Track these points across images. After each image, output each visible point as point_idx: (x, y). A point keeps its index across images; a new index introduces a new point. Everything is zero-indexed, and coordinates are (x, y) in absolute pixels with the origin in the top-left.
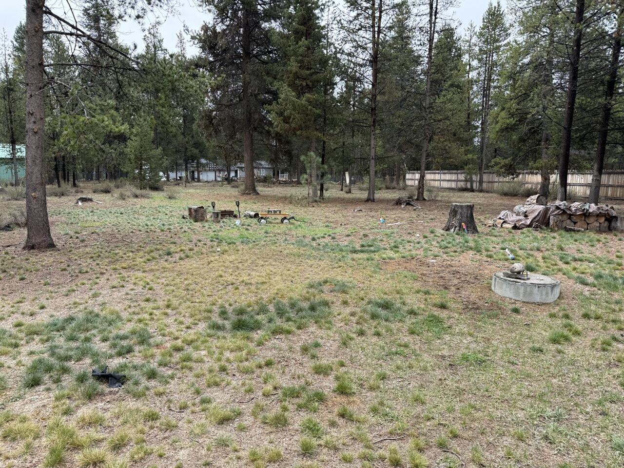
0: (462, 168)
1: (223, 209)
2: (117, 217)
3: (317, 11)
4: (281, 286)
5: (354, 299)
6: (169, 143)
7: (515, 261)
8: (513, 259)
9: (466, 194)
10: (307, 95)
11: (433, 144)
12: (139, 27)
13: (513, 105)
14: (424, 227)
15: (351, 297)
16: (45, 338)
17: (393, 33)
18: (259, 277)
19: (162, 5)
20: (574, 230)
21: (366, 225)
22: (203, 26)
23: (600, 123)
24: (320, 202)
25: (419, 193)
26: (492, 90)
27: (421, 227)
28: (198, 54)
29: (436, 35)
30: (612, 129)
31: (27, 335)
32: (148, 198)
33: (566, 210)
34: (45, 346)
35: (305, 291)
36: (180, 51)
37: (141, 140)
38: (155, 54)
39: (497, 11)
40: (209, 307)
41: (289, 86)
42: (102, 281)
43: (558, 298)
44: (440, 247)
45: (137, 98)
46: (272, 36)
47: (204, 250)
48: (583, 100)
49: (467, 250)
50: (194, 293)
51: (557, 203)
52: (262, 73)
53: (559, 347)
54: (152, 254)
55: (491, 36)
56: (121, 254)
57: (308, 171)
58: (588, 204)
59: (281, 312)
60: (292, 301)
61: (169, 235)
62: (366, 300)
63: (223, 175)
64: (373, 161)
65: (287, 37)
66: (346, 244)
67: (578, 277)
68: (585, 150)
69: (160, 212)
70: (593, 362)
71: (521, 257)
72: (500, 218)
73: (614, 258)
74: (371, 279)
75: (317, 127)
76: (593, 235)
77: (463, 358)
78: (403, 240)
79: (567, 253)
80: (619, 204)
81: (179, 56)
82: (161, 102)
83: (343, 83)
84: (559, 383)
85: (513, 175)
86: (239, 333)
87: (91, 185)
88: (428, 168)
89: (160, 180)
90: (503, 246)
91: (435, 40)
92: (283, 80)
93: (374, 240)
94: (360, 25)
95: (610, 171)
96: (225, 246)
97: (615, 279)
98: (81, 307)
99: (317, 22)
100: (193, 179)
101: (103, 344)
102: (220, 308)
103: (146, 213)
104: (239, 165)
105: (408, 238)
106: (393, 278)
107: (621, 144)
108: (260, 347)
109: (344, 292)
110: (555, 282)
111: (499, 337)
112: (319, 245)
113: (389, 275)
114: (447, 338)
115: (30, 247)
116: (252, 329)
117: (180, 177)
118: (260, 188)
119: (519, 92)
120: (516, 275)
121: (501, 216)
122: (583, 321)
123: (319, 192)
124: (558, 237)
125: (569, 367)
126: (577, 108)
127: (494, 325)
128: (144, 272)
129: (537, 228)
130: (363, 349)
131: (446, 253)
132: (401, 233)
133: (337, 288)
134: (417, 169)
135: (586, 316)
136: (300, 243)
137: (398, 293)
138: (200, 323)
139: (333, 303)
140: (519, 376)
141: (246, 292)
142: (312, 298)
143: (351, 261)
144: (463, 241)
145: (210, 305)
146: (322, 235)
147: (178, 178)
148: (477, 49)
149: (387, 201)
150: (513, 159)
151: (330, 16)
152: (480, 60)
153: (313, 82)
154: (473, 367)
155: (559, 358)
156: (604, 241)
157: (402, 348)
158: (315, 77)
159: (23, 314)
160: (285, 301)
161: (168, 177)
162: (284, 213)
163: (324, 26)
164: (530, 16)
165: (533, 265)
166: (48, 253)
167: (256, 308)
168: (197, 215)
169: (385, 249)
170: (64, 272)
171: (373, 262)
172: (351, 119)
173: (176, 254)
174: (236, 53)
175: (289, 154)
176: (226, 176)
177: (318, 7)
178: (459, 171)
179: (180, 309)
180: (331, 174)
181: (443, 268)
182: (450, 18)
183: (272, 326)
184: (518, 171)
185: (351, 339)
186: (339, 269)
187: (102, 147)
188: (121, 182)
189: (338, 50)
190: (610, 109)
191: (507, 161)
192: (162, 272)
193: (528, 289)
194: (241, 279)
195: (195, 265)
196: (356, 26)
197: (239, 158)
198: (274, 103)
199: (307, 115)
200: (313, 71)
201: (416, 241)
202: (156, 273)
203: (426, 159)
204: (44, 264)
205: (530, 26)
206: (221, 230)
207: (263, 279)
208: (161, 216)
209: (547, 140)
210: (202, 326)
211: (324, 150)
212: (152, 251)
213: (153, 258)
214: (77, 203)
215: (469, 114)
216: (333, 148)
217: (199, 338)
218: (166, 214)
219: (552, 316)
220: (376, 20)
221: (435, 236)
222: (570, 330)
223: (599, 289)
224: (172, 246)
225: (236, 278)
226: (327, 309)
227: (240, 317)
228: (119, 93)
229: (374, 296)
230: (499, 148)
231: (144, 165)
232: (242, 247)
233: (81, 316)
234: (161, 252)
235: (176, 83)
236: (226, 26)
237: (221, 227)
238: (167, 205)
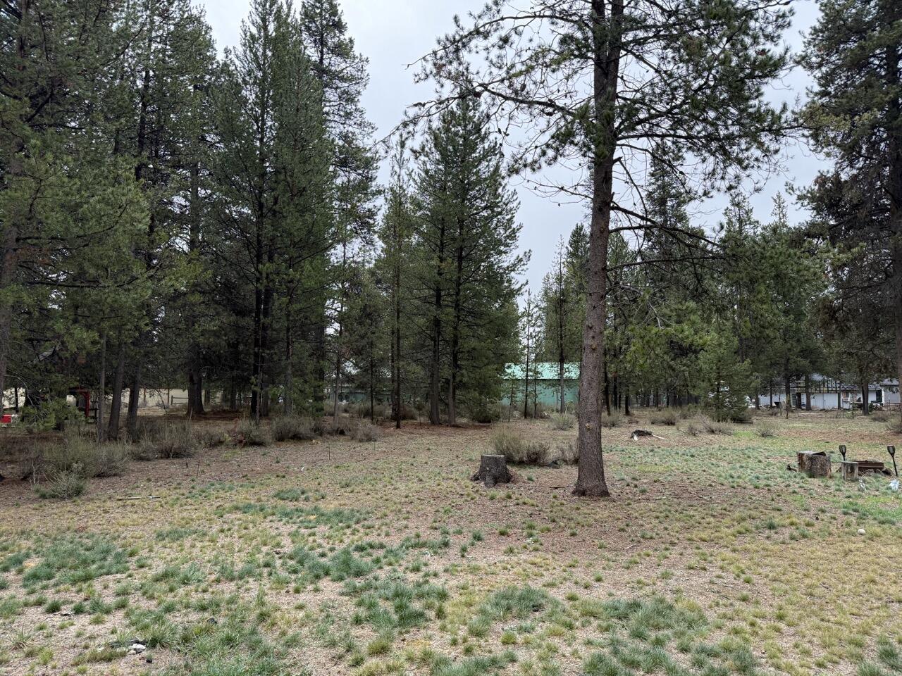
1: (861, 459)
2: (686, 461)
6: (760, 352)
16: (604, 624)
19: (761, 165)
22: (818, 177)
28: (809, 219)
31: (583, 615)
32: (730, 434)
34: (605, 636)
36: (777, 219)
38: (741, 230)
40: (857, 637)
42: (674, 554)
47: (833, 529)
50: (824, 603)
54: (744, 524)
56: (697, 517)
61: (769, 496)
63: (853, 398)
69: (749, 457)
81: (777, 226)
82: (759, 296)
87: (648, 413)
89: (747, 407)
96: (873, 525)
98: (648, 590)
100: (799, 405)
101: (682, 656)
102: (879, 642)
103: (727, 458)
104: (886, 382)
115: (580, 492)
117: (777, 403)
128: (734, 551)
138: (842, 662)
145: (859, 632)
147: (774, 405)
159: (576, 583)
161: (757, 403)
166: (602, 504)
168: (813, 465)
170: (623, 534)
173: (784, 530)
174: (876, 205)
176: (859, 400)
179: (802, 627)
187: (672, 363)
188: (688, 410)
192: (764, 557)
195: (819, 554)
197: (888, 371)
202: (754, 556)
204: (597, 517)
206: (861, 496)
208: (752, 463)
210: (847, 670)
212: (743, 519)
213: (747, 530)
214: (632, 437)
218: (760, 461)
224: (776, 514)
228: (697, 290)
231: (724, 386)
233: (648, 603)
234: (758, 522)
235: (783, 267)
236: (858, 169)
237: (861, 490)
238: (760, 447)
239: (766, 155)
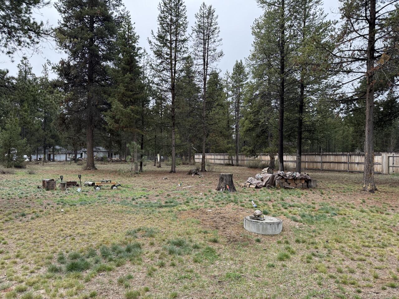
0: (226, 152)
1: (69, 181)
3: (137, 58)
4: (107, 235)
5: (158, 241)
6: (33, 135)
7: (257, 208)
8: (256, 207)
9: (230, 167)
10: (131, 107)
11: (209, 138)
12: (10, 59)
13: (252, 117)
14: (205, 188)
15: (156, 240)
17: (183, 74)
18: (91, 229)
19: (30, 47)
20: (289, 188)
21: (170, 188)
22: (61, 61)
23: (298, 127)
24: (140, 173)
25: (202, 167)
26: (240, 108)
27: (203, 189)
28: (56, 78)
29: (208, 76)
30: (304, 131)
32: (13, 174)
33: (284, 177)
35: (124, 238)
36: (44, 75)
37: (11, 133)
38: (26, 76)
39: (241, 65)
40: (50, 255)
41: (119, 100)
43: (282, 231)
44: (214, 201)
45: (7, 105)
46: (107, 70)
47: (51, 211)
48: (288, 115)
49: (230, 203)
50: (39, 244)
51: (279, 172)
52: (100, 92)
53: (284, 263)
54: (10, 216)
55: (238, 78)
57: (132, 154)
58: (295, 173)
59: (105, 255)
60: (114, 246)
61: (26, 201)
62: (167, 241)
63: (72, 156)
64: (174, 148)
65: (118, 71)
66: (155, 201)
67: (292, 217)
68: (291, 142)
69: (21, 184)
70: (303, 271)
71: (260, 205)
72: (248, 182)
73: (310, 204)
74: (171, 225)
75: (138, 126)
76: (299, 191)
77: (227, 276)
78: (192, 198)
79: (286, 202)
80: (312, 172)
81: (44, 78)
82: (24, 108)
83: (154, 101)
84: (284, 287)
85: (254, 156)
86: (72, 273)
88: (207, 152)
89: (24, 161)
90: (250, 199)
91: (208, 79)
92: (114, 97)
93: (174, 198)
94: (164, 67)
95: (306, 153)
96: (68, 207)
97: (312, 217)
99: (137, 64)
100: (49, 159)
102: (59, 255)
103: (9, 185)
104: (83, 150)
105: (195, 196)
106: (184, 224)
107: (309, 139)
108: (87, 283)
109: (152, 236)
110: (279, 221)
111: (249, 259)
112: (137, 203)
113: (182, 222)
114: (217, 262)
116: (82, 269)
117: (39, 158)
118: (98, 165)
119: (254, 110)
120: (257, 218)
121: (248, 180)
122: (296, 244)
123: (139, 167)
124: (280, 193)
125: (290, 275)
126: (285, 119)
127: (246, 251)
128: (1, 230)
129: (269, 187)
130: (162, 277)
131: (218, 205)
132: (191, 192)
133: (147, 233)
134: (201, 153)
135: (298, 241)
136: (123, 202)
137: (188, 234)
138: (42, 268)
139: (143, 245)
140: (261, 285)
141: (80, 241)
142: (129, 242)
143: (157, 214)
144: (228, 197)
145: (52, 253)
146: (140, 196)
148: (231, 85)
149: (184, 172)
150: (254, 147)
151: (145, 61)
152: (233, 91)
153: (135, 99)
154: (233, 282)
155: (283, 270)
156: (305, 194)
157: (189, 274)
158: (135, 96)
160: (109, 246)
161: (30, 159)
162: (114, 182)
163: (141, 67)
164: (257, 69)
165: (267, 211)
167: (87, 253)
168: (49, 185)
169: (181, 204)
171: (172, 213)
172: (160, 122)
173: (29, 215)
174: (83, 79)
175: (119, 143)
177: (137, 55)
178: (225, 154)
179: (27, 258)
180: (148, 155)
181: (216, 215)
182: (215, 67)
183: (98, 266)
184: (257, 154)
185: (155, 270)
186: (149, 220)
189: (150, 81)
190: (302, 120)
191: (251, 148)
192: (16, 230)
193: (265, 227)
194: (77, 232)
195: (42, 223)
196: (161, 68)
197: (83, 145)
198: (109, 111)
199: (131, 119)
200: (134, 92)
201: (200, 198)
202: (11, 230)
203: (206, 147)
205: (258, 75)
206: (66, 196)
207: (94, 230)
208: (22, 187)
209: (271, 136)
210: (43, 270)
211: (142, 140)
212: (10, 214)
213: (11, 219)
215: (228, 121)
216: (148, 139)
217: (40, 280)
218: (26, 186)
219: (279, 242)
220: (173, 66)
221: (212, 194)
222: (289, 251)
223: (304, 224)
224: (27, 209)
225: (73, 231)
226: (139, 250)
227: (74, 261)
229: (172, 238)
230: (246, 140)
231: (12, 151)
232: (80, 207)
234: (17, 214)
235: (37, 96)
236: (77, 62)
237: (66, 193)
238: (27, 179)
239: (32, 43)
